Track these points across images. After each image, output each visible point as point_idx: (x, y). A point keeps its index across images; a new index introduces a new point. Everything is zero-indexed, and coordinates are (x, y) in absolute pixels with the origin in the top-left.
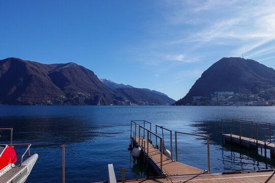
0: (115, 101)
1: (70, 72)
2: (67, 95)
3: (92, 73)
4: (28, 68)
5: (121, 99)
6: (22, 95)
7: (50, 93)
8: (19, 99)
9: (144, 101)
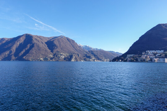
0: (85, 59)
1: (59, 41)
2: (54, 55)
3: (73, 41)
4: (34, 39)
5: (89, 57)
6: (27, 55)
7: (44, 53)
8: (24, 57)
9: (106, 59)
